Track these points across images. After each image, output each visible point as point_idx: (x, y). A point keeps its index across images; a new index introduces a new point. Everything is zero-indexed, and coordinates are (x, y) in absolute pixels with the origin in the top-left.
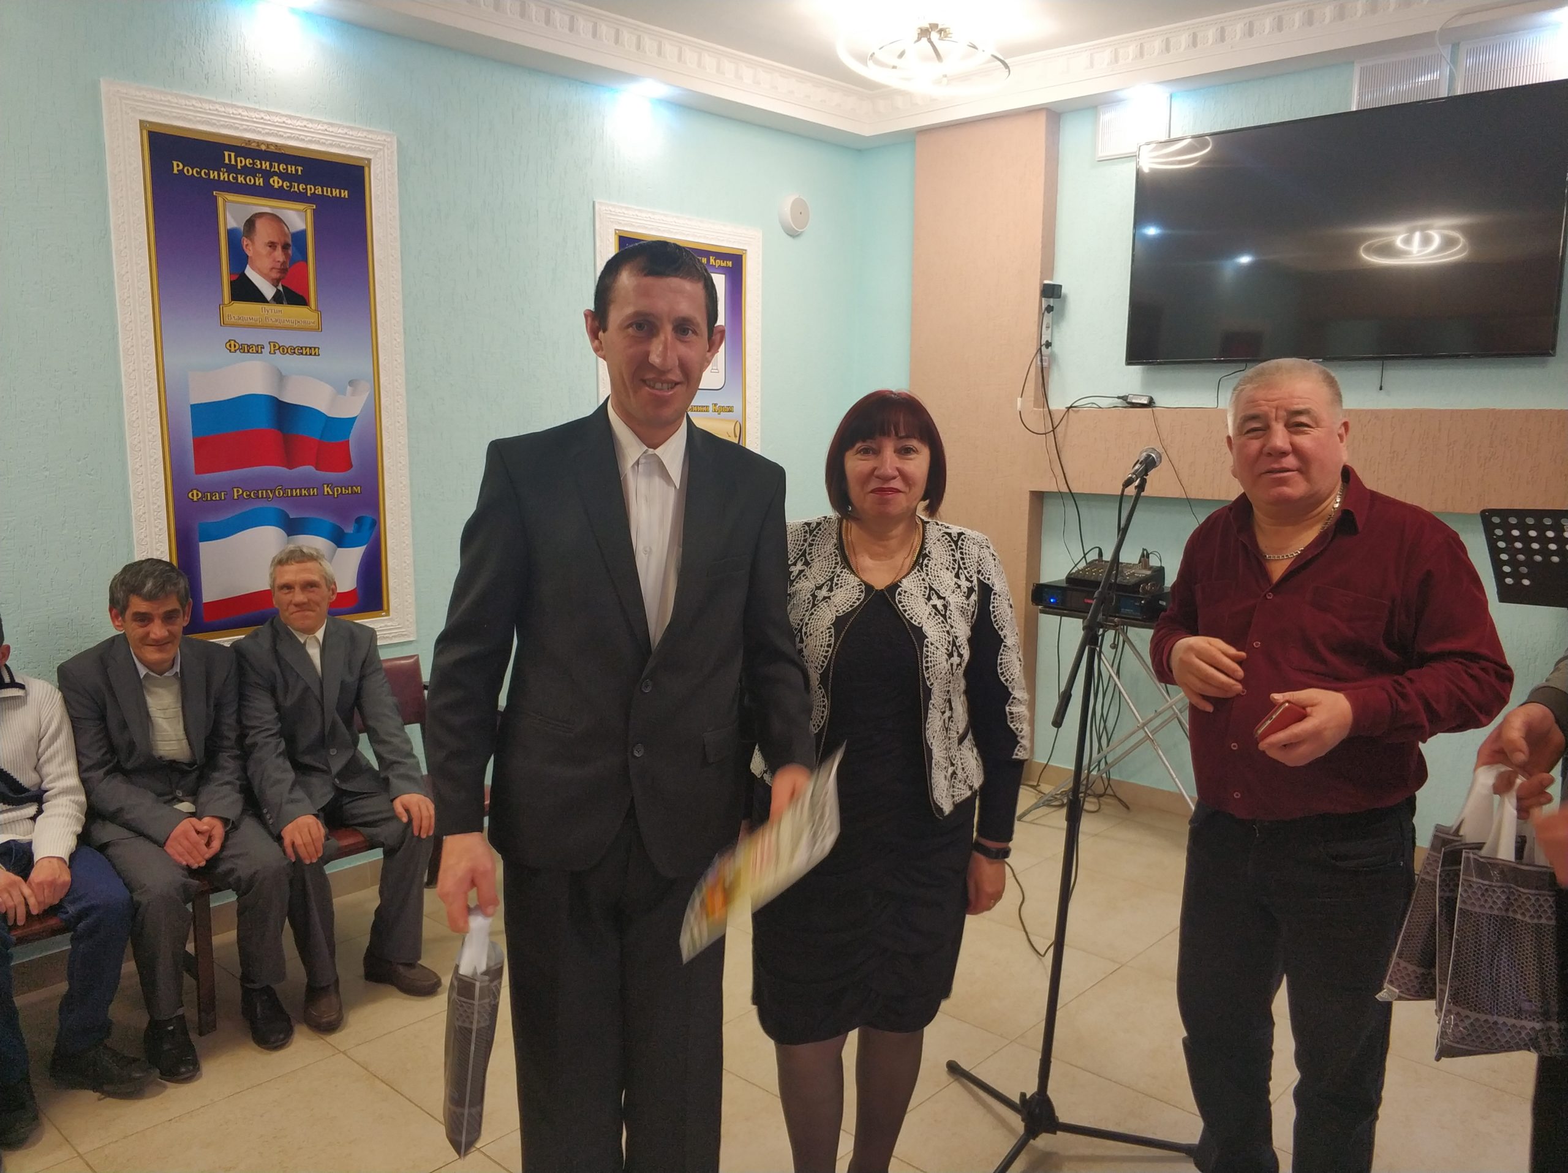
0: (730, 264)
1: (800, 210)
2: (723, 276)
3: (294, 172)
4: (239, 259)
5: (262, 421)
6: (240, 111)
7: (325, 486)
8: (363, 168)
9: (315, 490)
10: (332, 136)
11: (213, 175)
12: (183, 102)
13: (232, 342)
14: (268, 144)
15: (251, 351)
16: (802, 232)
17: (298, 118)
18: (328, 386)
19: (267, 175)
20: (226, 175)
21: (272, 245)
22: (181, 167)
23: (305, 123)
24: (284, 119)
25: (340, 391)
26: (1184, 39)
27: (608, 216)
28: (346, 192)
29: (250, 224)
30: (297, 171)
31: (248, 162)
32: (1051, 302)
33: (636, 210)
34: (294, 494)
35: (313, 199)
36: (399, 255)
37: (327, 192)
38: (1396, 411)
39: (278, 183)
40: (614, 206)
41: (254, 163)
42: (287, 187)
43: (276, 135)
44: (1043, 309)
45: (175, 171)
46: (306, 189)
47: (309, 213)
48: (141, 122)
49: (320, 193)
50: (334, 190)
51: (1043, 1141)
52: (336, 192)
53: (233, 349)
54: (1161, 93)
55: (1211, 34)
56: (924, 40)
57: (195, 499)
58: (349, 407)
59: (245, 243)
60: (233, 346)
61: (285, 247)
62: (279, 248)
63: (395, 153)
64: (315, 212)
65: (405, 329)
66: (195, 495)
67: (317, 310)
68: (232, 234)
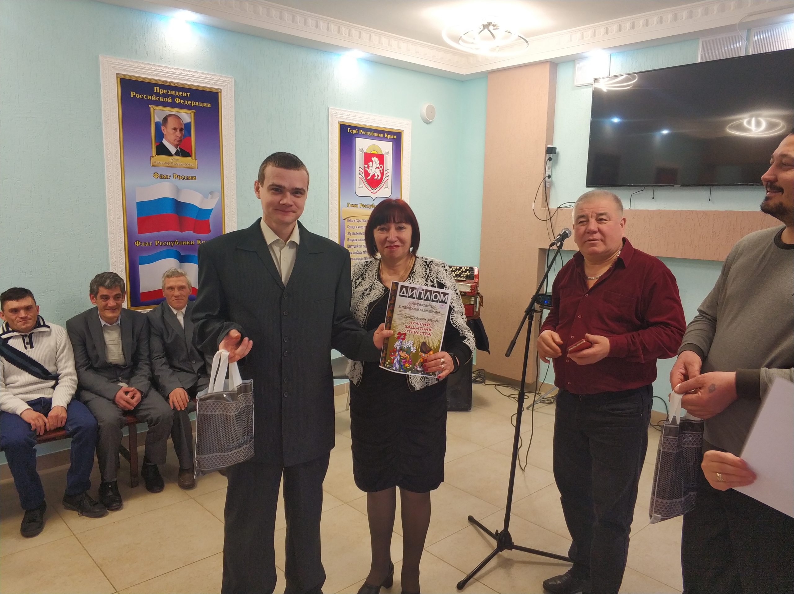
0: (395, 137)
1: (431, 111)
2: (392, 143)
3: (186, 96)
4: (160, 135)
5: (169, 210)
6: (162, 68)
7: (198, 240)
8: (217, 93)
9: (193, 242)
10: (204, 79)
11: (149, 97)
12: (136, 64)
13: (156, 174)
14: (174, 83)
15: (164, 178)
16: (431, 122)
17: (189, 71)
18: (200, 195)
19: (174, 97)
20: (155, 97)
21: (175, 129)
22: (135, 94)
23: (191, 73)
24: (182, 71)
25: (206, 197)
26: (615, 27)
27: (335, 115)
28: (210, 104)
29: (165, 120)
30: (187, 95)
31: (165, 91)
32: (551, 156)
33: (349, 111)
34: (183, 244)
35: (194, 108)
36: (234, 133)
37: (201, 105)
38: (715, 211)
39: (179, 100)
40: (338, 110)
41: (168, 92)
42: (183, 102)
43: (178, 79)
44: (547, 159)
45: (132, 96)
46: (191, 103)
47: (193, 114)
48: (117, 74)
49: (198, 105)
50: (204, 103)
51: (506, 553)
52: (205, 105)
53: (156, 177)
54: (606, 53)
55: (628, 25)
56: (486, 30)
57: (138, 245)
58: (209, 204)
59: (163, 128)
60: (156, 175)
61: (181, 130)
62: (178, 130)
63: (233, 86)
64: (195, 114)
65: (236, 168)
66: (138, 244)
67: (195, 159)
68: (157, 125)
